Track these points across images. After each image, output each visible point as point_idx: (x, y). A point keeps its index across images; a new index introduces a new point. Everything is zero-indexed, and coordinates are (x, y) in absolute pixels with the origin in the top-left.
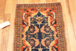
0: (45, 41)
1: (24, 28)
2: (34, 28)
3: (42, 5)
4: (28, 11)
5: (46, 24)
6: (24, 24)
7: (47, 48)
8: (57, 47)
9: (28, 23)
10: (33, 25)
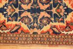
0: (27, 17)
2: (47, 4)
7: (19, 18)
8: (20, 31)
10: (52, 2)
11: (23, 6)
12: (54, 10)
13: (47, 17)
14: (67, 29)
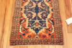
1: (52, 17)
3: (34, 43)
4: (50, 35)
7: (32, 1)
10: (43, 20)
11: (40, 3)
12: (37, 21)
13: (32, 17)
14: (23, 29)
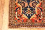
5: (24, 8)
6: (41, 9)
9: (38, 9)
